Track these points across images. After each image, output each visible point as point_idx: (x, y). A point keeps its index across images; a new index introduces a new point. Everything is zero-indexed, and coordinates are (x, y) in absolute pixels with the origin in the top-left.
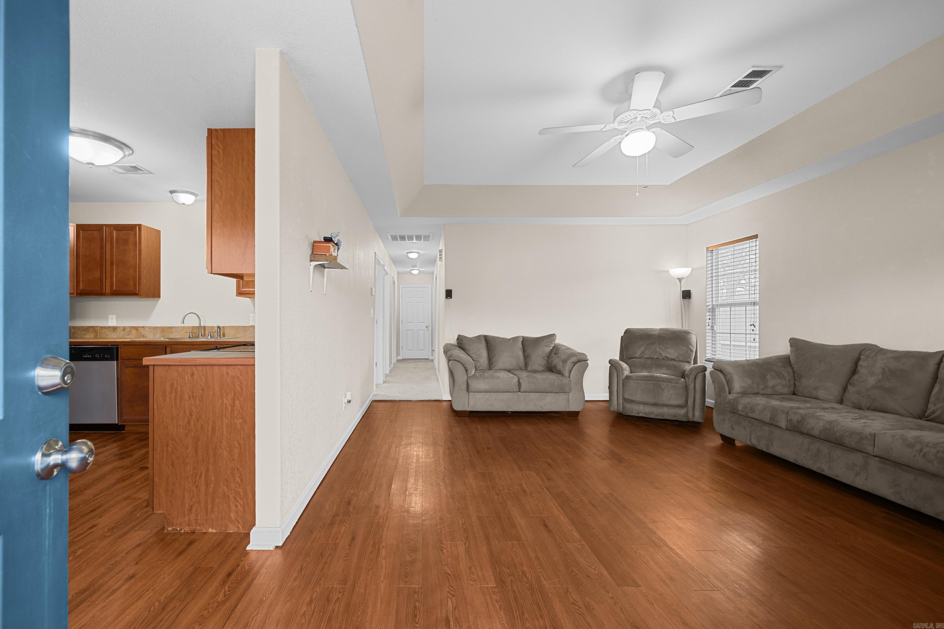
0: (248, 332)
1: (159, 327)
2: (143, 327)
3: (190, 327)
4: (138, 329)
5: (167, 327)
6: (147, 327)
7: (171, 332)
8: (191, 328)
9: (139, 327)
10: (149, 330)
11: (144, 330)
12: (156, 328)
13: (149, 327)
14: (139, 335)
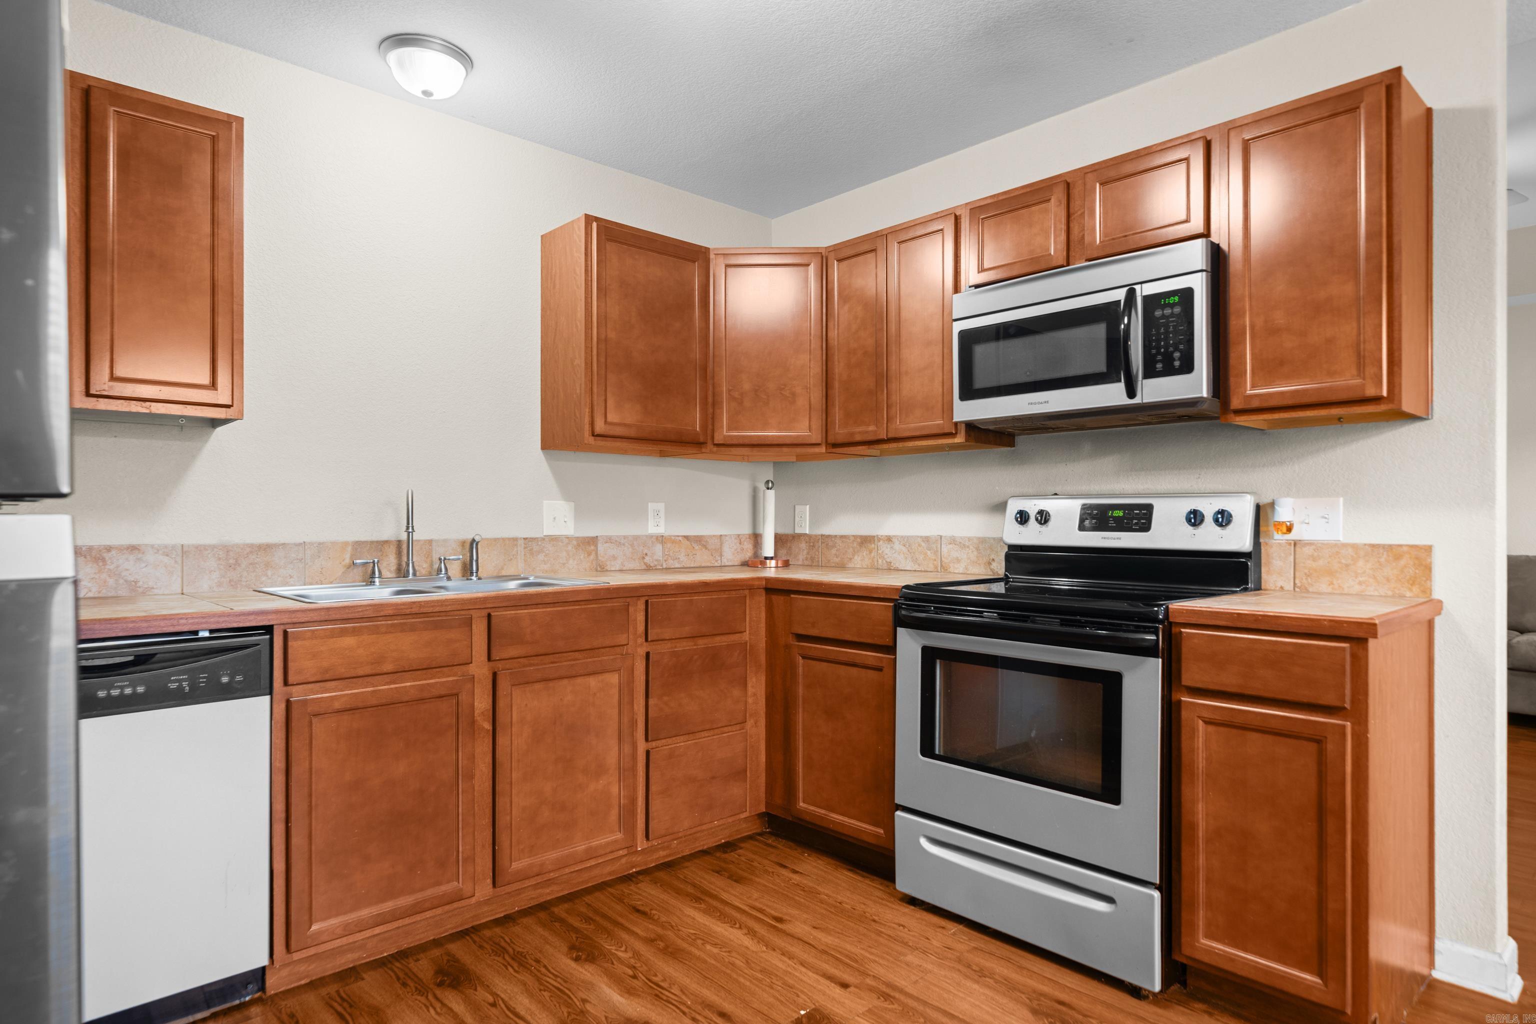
0: (541, 557)
1: (213, 547)
2: (133, 548)
3: (346, 544)
4: (107, 556)
5: (251, 546)
6: (152, 546)
7: (267, 565)
8: (349, 549)
9: (109, 549)
10: (166, 560)
11: (139, 559)
12: (200, 550)
13: (166, 547)
14: (111, 582)
